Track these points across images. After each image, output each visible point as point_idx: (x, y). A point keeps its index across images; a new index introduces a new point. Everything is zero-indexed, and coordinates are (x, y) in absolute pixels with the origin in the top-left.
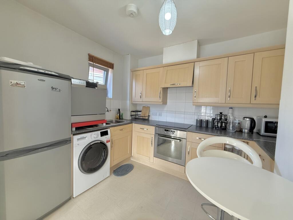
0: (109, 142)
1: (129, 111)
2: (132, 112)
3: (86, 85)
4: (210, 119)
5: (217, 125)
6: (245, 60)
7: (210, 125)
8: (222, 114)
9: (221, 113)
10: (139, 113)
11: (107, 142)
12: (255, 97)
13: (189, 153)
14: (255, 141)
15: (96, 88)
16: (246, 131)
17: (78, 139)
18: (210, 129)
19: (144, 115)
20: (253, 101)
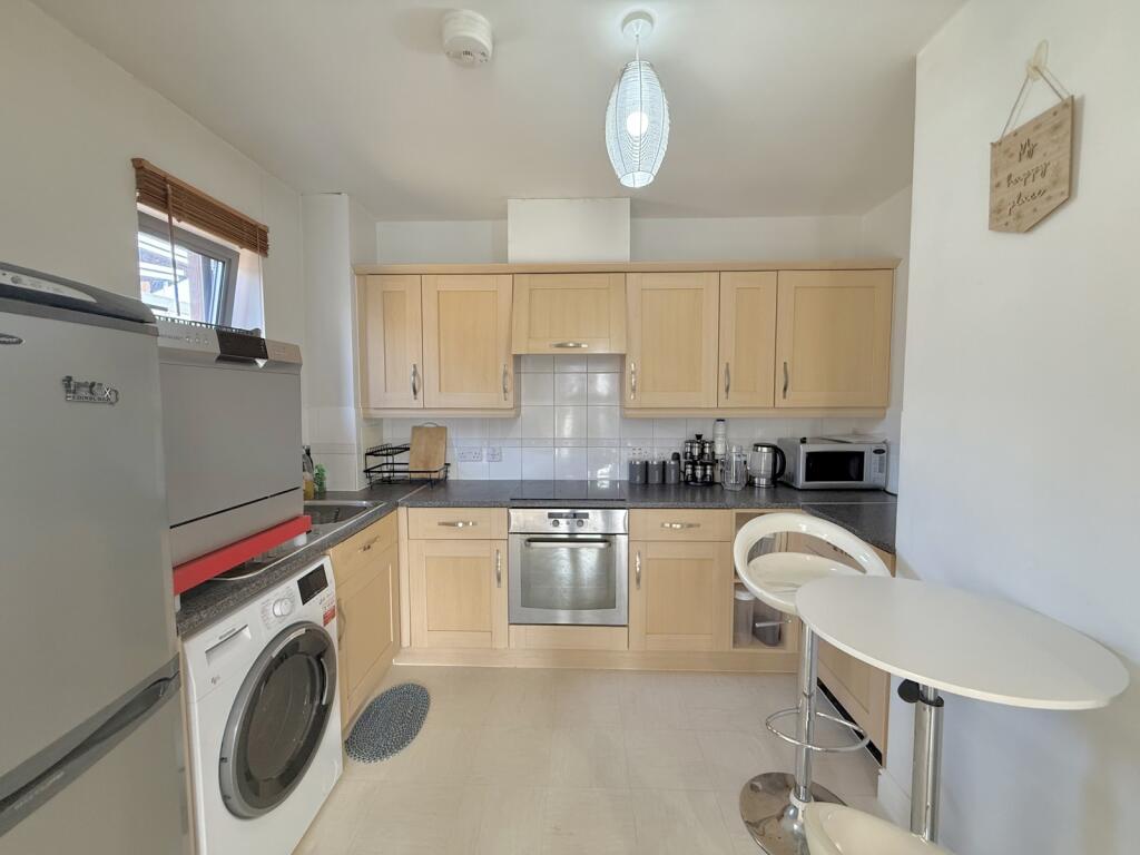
0: (333, 617)
1: (359, 453)
2: (370, 458)
3: (217, 351)
4: (668, 457)
5: (693, 475)
6: (758, 289)
7: (673, 478)
8: (703, 438)
9: (699, 437)
10: (398, 458)
11: (327, 619)
12: (785, 389)
13: (638, 580)
14: (803, 508)
15: (261, 363)
16: (763, 482)
17: (207, 652)
18: (672, 488)
19: (426, 464)
20: (780, 402)
